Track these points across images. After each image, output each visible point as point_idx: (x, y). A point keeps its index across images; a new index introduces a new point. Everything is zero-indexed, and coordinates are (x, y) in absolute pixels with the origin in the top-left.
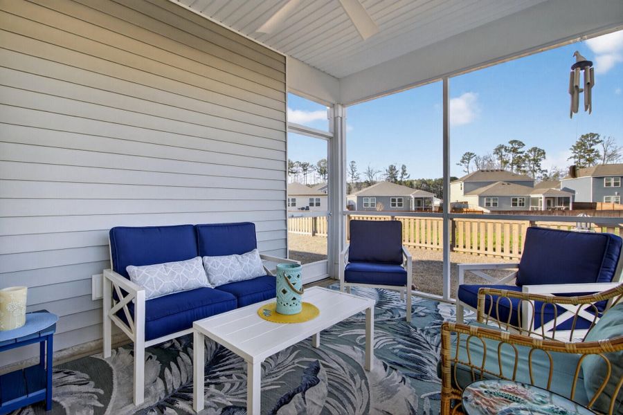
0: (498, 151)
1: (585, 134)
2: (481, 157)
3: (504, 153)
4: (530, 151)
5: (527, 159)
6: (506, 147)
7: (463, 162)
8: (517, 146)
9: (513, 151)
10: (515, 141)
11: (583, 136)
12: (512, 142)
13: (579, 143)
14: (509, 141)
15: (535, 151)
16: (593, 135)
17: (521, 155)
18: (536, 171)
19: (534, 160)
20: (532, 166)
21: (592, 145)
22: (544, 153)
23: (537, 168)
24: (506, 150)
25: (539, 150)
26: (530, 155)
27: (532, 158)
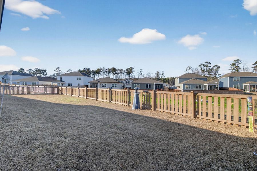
0: (200, 66)
1: (235, 60)
2: (194, 68)
3: (203, 67)
4: (214, 66)
5: (213, 70)
6: (203, 65)
7: (187, 70)
8: (208, 64)
9: (206, 66)
10: (207, 62)
11: (234, 61)
12: (206, 63)
13: (233, 63)
14: (205, 62)
15: (216, 67)
16: (239, 60)
17: (210, 68)
18: (216, 75)
19: (216, 70)
20: (215, 72)
21: (238, 64)
22: (220, 67)
23: (217, 73)
24: (203, 66)
25: (218, 66)
26: (214, 68)
27: (215, 69)
